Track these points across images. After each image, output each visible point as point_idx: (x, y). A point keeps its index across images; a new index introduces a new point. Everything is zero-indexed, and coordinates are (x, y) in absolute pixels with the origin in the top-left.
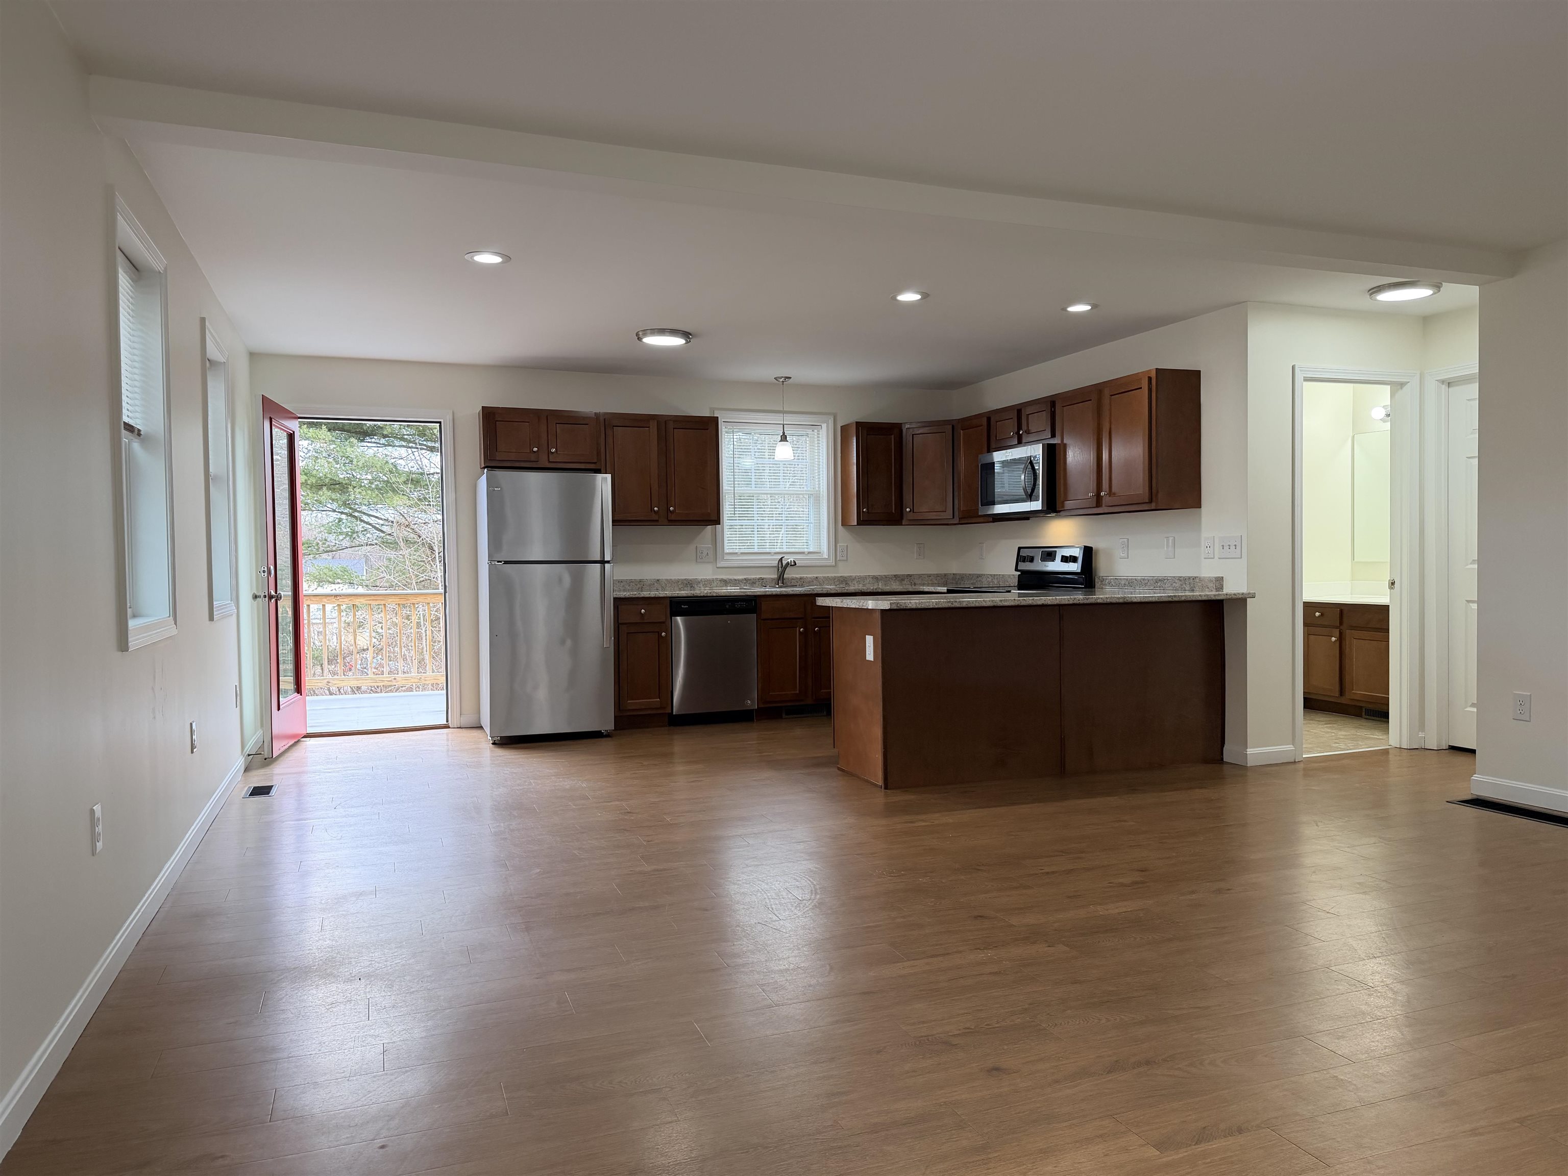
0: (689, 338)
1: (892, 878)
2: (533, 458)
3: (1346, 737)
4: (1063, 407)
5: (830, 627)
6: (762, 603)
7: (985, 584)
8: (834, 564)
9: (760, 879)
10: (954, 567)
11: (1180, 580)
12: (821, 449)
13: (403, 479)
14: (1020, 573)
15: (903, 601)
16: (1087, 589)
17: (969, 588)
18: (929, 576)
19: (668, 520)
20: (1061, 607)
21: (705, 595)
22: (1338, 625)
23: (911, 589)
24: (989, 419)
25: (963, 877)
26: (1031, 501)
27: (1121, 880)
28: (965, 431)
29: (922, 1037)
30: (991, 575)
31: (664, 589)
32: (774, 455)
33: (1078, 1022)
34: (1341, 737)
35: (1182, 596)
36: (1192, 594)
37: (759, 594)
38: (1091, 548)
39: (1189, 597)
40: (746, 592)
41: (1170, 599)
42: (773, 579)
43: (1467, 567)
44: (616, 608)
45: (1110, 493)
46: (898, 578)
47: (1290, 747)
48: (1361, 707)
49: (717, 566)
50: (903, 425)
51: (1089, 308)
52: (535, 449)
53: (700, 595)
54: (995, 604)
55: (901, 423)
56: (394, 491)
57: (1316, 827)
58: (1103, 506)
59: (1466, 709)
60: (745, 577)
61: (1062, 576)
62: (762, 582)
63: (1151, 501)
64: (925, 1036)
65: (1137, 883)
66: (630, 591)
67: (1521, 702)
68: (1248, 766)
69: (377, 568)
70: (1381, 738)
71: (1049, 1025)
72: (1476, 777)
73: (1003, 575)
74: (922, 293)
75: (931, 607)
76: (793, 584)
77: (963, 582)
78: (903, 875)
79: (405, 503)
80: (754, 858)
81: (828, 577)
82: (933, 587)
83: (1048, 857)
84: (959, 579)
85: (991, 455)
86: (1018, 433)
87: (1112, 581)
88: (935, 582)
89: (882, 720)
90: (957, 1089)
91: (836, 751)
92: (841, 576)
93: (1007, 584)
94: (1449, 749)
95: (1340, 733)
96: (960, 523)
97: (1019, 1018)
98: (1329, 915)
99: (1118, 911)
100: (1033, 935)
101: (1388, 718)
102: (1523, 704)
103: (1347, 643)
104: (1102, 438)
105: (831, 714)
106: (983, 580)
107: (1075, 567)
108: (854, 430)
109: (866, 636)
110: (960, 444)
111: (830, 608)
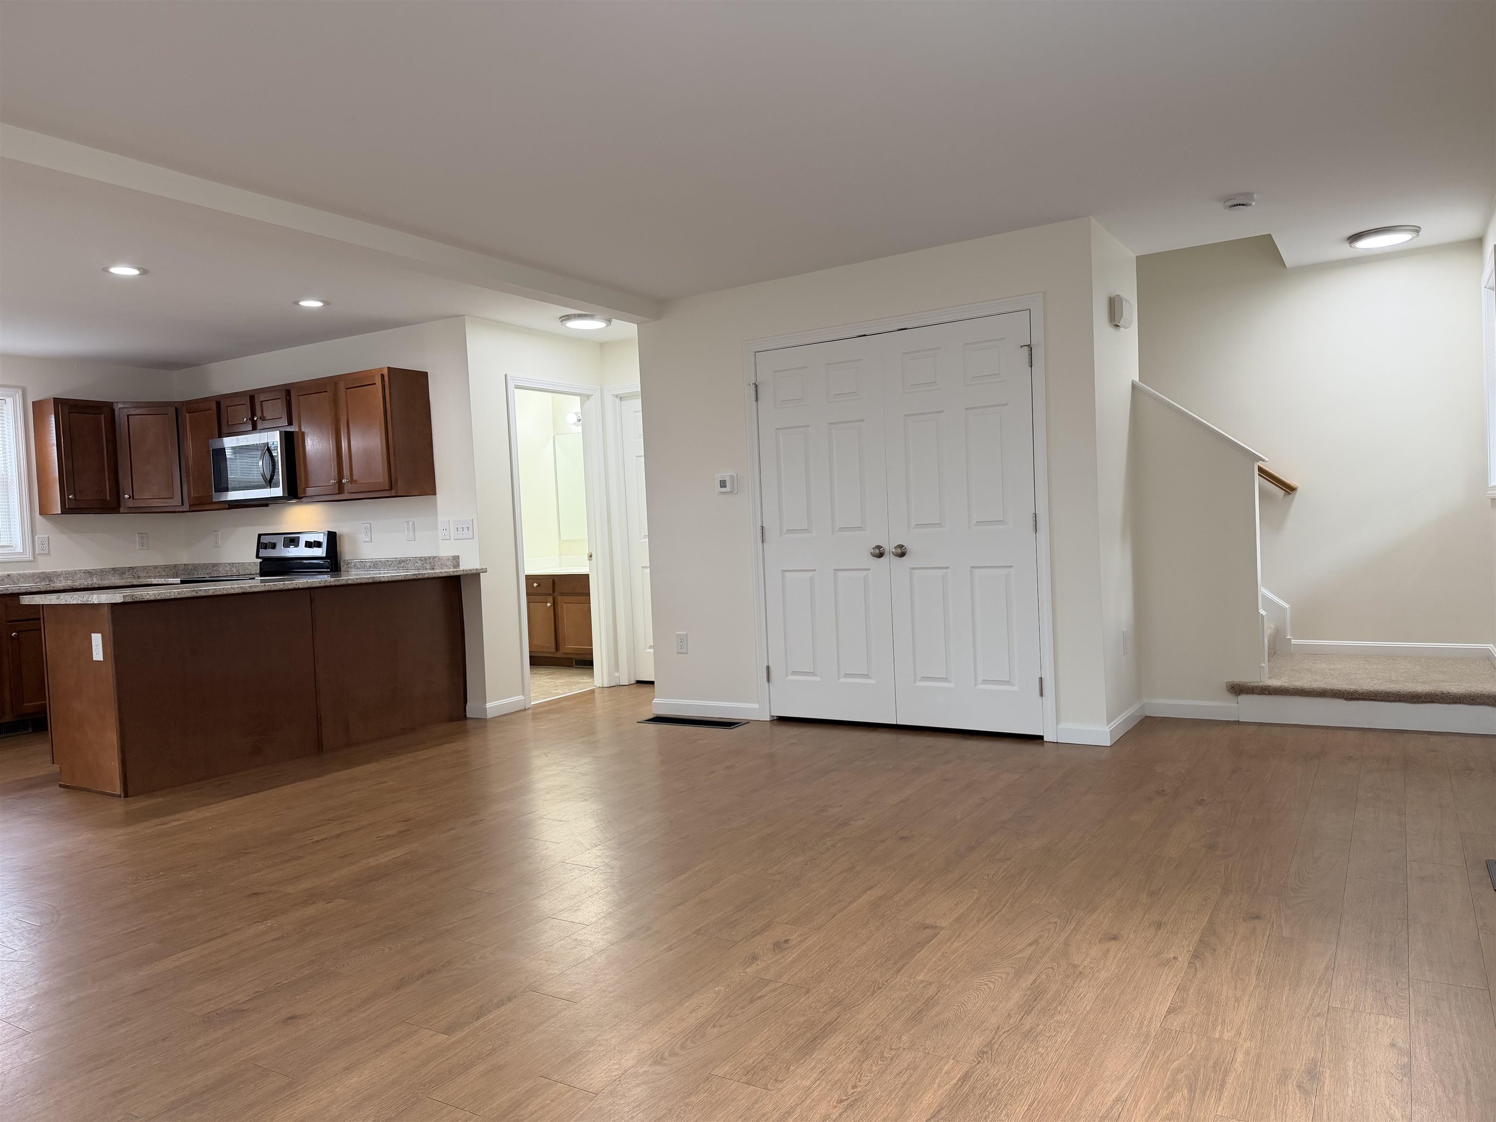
1: (150, 880)
3: (563, 684)
4: (299, 396)
5: (41, 629)
7: (222, 573)
8: (31, 558)
10: (184, 557)
11: (422, 560)
14: (261, 560)
15: (140, 593)
16: (333, 573)
17: (205, 578)
18: (156, 567)
20: (311, 590)
22: (552, 592)
23: (135, 582)
24: (218, 404)
25: (230, 863)
26: (271, 488)
27: (388, 833)
28: (191, 414)
29: (210, 1013)
30: (229, 564)
33: (364, 958)
34: (559, 684)
35: (425, 574)
36: (434, 571)
38: (336, 533)
39: (431, 574)
41: (415, 577)
43: (641, 541)
45: (352, 481)
46: (117, 571)
47: (521, 697)
48: (572, 658)
50: (115, 404)
51: (320, 304)
55: (113, 402)
57: (547, 758)
58: (346, 492)
59: (646, 651)
61: (308, 562)
63: (391, 489)
64: (213, 1012)
65: (402, 832)
68: (488, 718)
70: (588, 681)
71: (337, 968)
72: (655, 701)
73: (242, 563)
74: (139, 269)
75: (173, 597)
77: (197, 572)
78: (162, 876)
81: (24, 574)
82: (162, 578)
83: (315, 827)
84: (192, 569)
85: (223, 440)
86: (252, 419)
87: (357, 563)
88: (164, 573)
89: (118, 723)
90: (254, 1046)
91: (56, 768)
92: (43, 572)
93: (248, 572)
94: (636, 683)
95: (557, 682)
96: (191, 510)
97: (307, 970)
98: (561, 823)
99: (388, 859)
100: (311, 897)
101: (593, 665)
102: (682, 641)
103: (559, 607)
104: (340, 428)
105: (47, 730)
106: (220, 569)
107: (320, 552)
108: (51, 407)
109: (92, 634)
110: (187, 427)
111: (41, 606)
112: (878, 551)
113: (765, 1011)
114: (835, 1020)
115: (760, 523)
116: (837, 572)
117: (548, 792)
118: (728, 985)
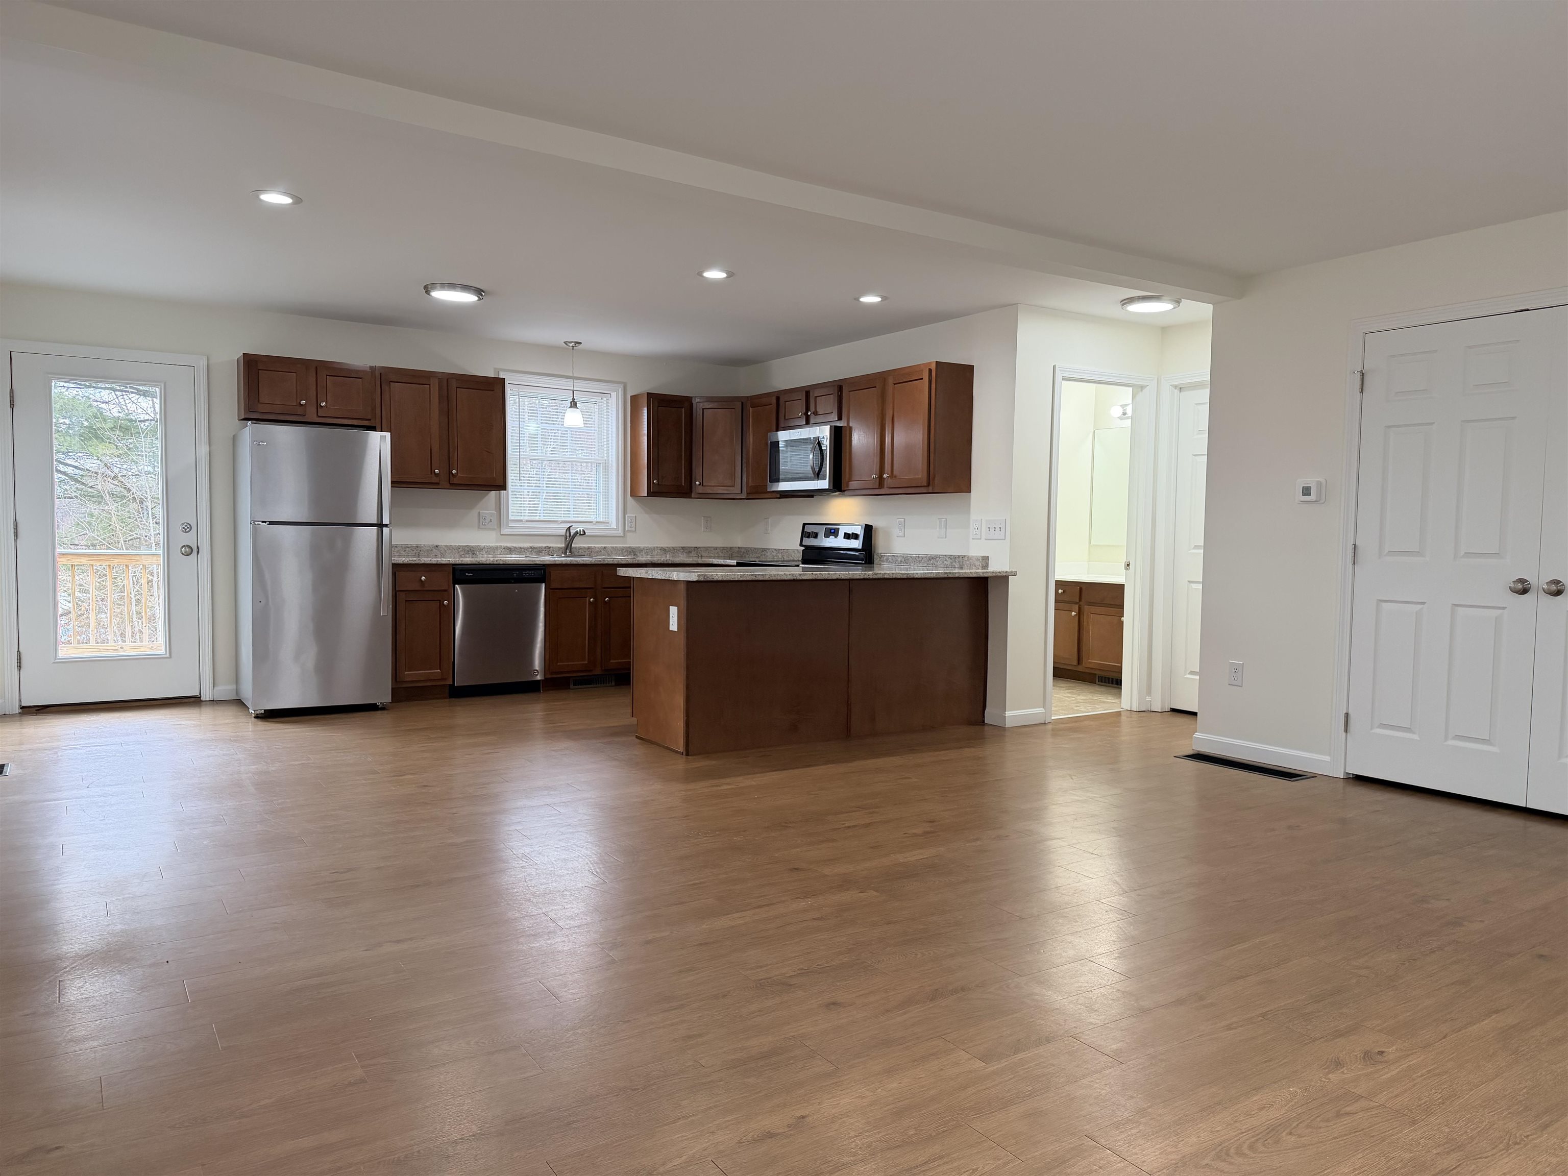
0: (482, 295)
1: (708, 838)
2: (300, 411)
3: (1085, 701)
4: (850, 391)
5: (630, 597)
6: (552, 572)
7: (769, 558)
8: (622, 534)
9: (579, 845)
10: (739, 541)
11: (951, 559)
12: (610, 418)
13: (110, 425)
14: (804, 548)
15: (710, 573)
16: (868, 565)
17: (758, 562)
18: (716, 548)
19: (451, 484)
20: (851, 582)
21: (492, 563)
22: (1078, 601)
23: (700, 561)
24: (778, 399)
25: (773, 834)
26: (818, 480)
27: (914, 831)
28: (755, 408)
29: (762, 980)
30: (776, 549)
31: (443, 556)
32: (564, 422)
33: (897, 958)
34: (1081, 701)
35: (955, 573)
36: (963, 571)
37: (548, 563)
38: (872, 526)
39: (961, 574)
40: (535, 561)
41: (946, 576)
42: (560, 548)
43: (1193, 552)
44: (394, 574)
45: (892, 475)
46: (687, 550)
47: (1041, 710)
48: (1095, 674)
49: (501, 533)
50: (693, 399)
51: (879, 299)
52: (303, 402)
53: (485, 563)
54: (795, 578)
55: (692, 397)
56: (97, 437)
57: (1071, 780)
58: (885, 487)
59: (1185, 676)
60: (531, 545)
61: (845, 552)
62: (549, 551)
63: (928, 485)
64: (765, 979)
65: (928, 833)
66: (405, 557)
67: (1235, 670)
68: (1006, 727)
69: (77, 523)
70: (1114, 701)
71: (873, 962)
72: (1197, 735)
73: (788, 550)
74: (727, 272)
75: (736, 579)
76: (580, 554)
77: (751, 556)
78: (718, 835)
79: (112, 452)
80: (568, 825)
81: (616, 547)
82: (721, 559)
83: (847, 813)
84: (744, 552)
85: (777, 434)
86: (806, 414)
87: (890, 557)
88: (722, 555)
89: (685, 689)
90: (801, 1024)
91: (634, 720)
92: (630, 547)
93: (791, 558)
94: (1171, 711)
95: (1079, 697)
96: (748, 498)
97: (845, 957)
98: (1093, 856)
99: (916, 859)
100: (845, 883)
101: (1121, 684)
102: (1236, 671)
103: (1085, 617)
104: (885, 424)
105: (630, 684)
106: (768, 554)
107: (856, 544)
108: (644, 401)
109: (670, 607)
110: (749, 421)
111: (632, 578)
112: (1521, 586)
113: (1357, 1131)
114: (1454, 1169)
115: (1353, 541)
116: (1456, 608)
117: (1076, 819)
118: (1307, 1089)
